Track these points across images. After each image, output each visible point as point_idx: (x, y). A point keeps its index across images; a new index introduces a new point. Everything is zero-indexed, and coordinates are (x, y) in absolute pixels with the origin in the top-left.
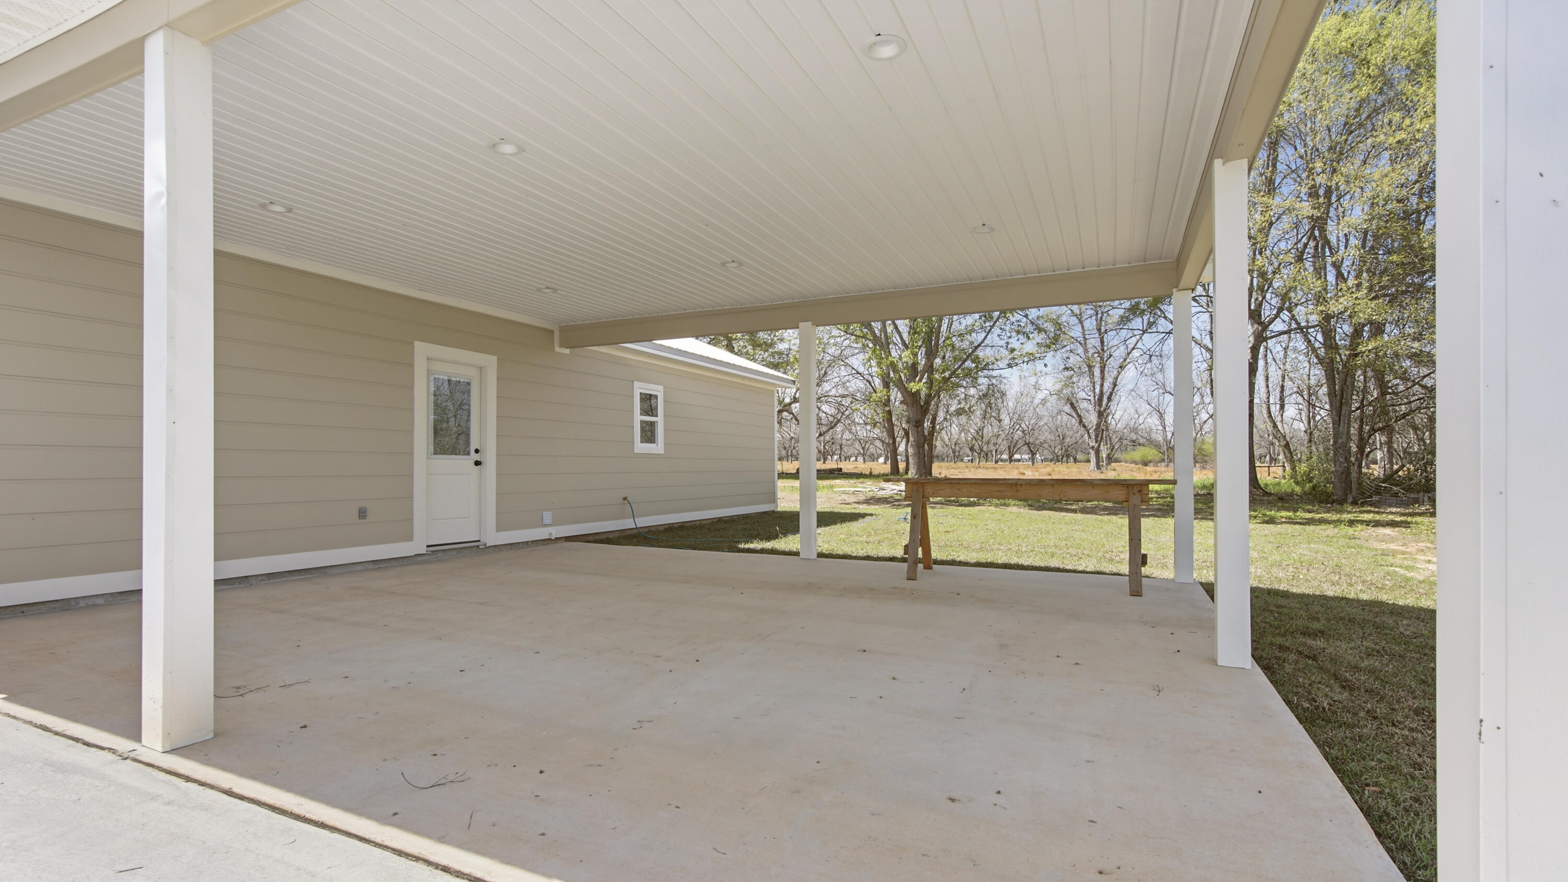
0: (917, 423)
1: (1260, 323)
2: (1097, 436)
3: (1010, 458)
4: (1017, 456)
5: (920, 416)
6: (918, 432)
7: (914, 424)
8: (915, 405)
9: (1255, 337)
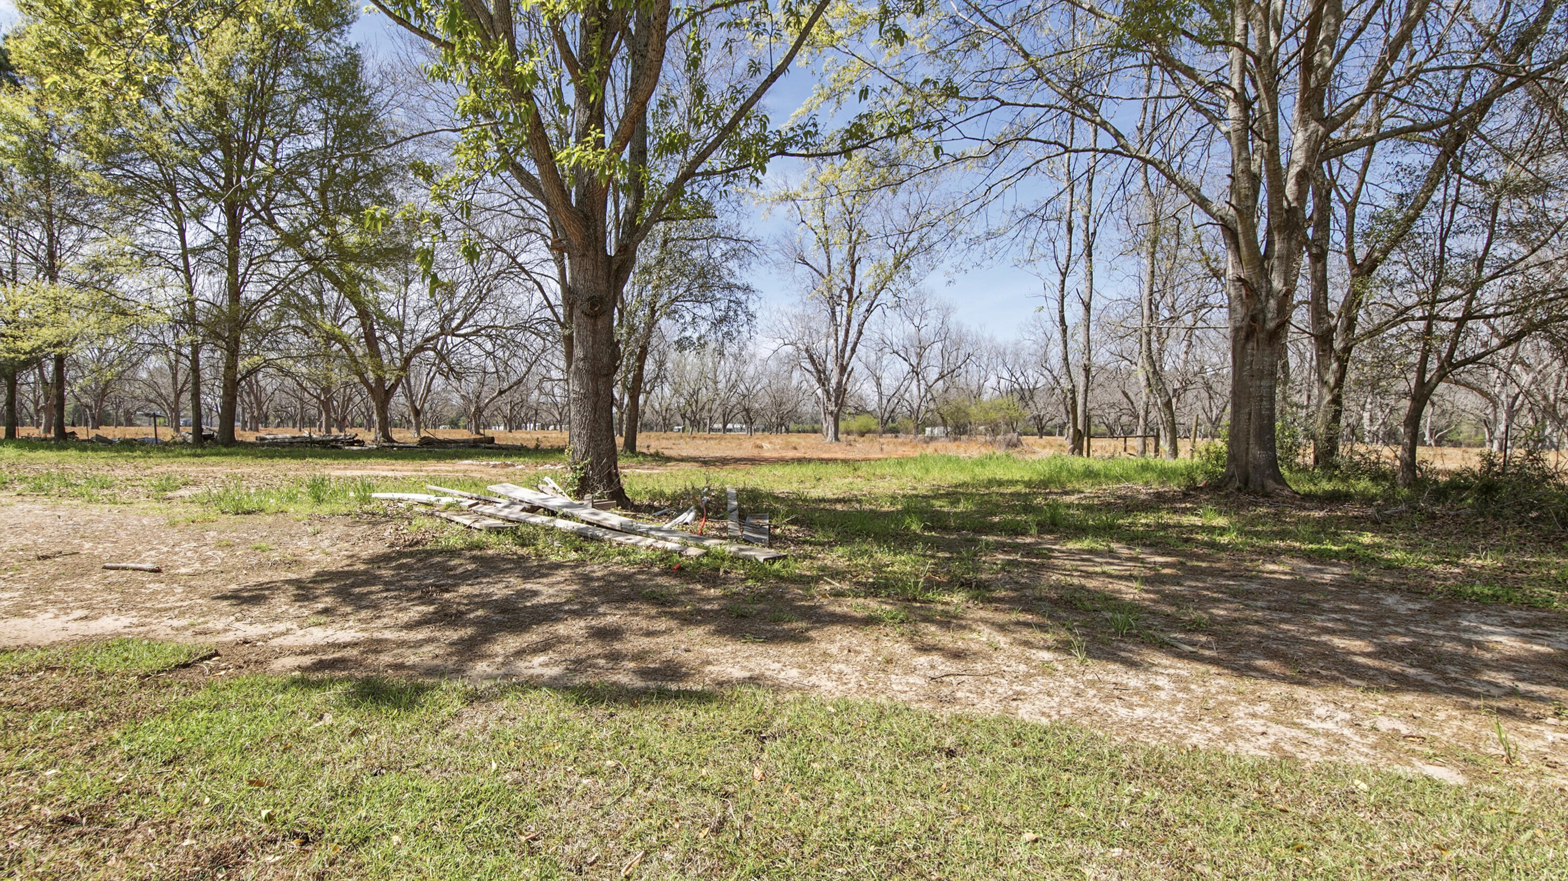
0: (593, 305)
1: (1321, 120)
2: (837, 398)
3: (725, 426)
4: (729, 426)
5: (603, 286)
6: (594, 332)
7: (586, 306)
8: (591, 253)
9: (1307, 151)
